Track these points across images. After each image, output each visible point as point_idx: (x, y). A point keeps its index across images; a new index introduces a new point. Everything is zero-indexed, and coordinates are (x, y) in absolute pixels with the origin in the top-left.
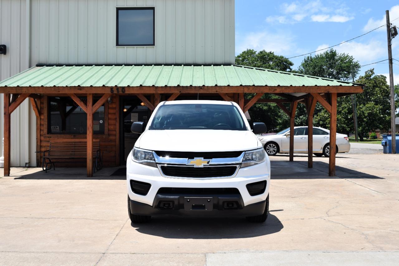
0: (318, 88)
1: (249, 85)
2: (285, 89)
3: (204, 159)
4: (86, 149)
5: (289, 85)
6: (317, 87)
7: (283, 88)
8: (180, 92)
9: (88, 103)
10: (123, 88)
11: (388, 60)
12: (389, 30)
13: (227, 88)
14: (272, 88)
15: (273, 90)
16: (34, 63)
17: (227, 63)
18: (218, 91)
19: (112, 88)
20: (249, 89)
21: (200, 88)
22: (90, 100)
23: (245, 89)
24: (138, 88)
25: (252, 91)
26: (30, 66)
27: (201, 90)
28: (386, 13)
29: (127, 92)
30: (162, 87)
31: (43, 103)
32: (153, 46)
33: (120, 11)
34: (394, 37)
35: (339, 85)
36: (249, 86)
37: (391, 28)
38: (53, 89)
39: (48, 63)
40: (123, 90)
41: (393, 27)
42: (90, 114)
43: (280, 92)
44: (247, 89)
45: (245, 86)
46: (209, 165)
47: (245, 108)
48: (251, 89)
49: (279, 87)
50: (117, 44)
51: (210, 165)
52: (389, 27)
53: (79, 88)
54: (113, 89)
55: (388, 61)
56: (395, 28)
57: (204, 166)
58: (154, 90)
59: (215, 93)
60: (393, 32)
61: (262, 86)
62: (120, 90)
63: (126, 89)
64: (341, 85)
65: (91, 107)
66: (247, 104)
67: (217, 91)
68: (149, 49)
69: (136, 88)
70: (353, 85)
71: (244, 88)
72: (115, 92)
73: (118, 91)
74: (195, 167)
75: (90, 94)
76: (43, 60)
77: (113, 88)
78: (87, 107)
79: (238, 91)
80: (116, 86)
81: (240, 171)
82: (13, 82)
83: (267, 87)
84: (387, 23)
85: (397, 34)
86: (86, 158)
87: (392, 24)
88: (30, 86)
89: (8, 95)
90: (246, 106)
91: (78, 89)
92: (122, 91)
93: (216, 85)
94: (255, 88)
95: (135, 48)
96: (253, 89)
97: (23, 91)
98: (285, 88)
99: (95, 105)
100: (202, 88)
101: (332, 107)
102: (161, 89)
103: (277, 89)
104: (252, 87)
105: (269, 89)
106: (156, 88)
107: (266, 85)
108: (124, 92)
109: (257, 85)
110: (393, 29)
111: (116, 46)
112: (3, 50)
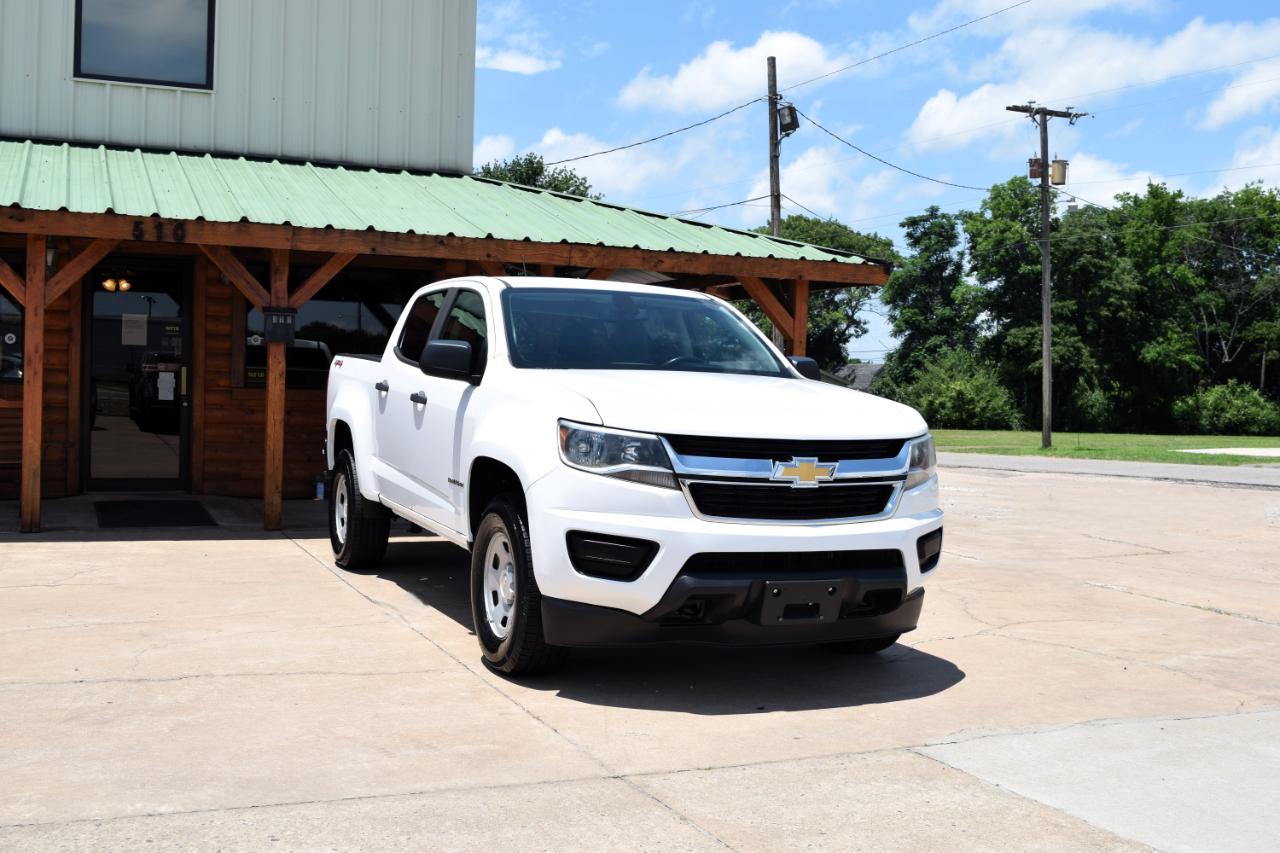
0: (774, 266)
1: (586, 242)
2: (687, 261)
3: (820, 461)
4: (21, 434)
5: (699, 251)
6: (772, 261)
7: (682, 260)
8: (373, 250)
9: (29, 270)
10: (180, 225)
11: (769, 199)
12: (774, 112)
13: (520, 247)
14: (651, 257)
15: (652, 263)
17: (449, 170)
18: (493, 253)
19: (138, 221)
20: (585, 255)
21: (438, 239)
22: (40, 259)
23: (573, 254)
24: (233, 229)
25: (595, 261)
27: (441, 248)
28: (769, 64)
29: (190, 240)
30: (315, 230)
32: (209, 91)
34: (788, 135)
35: (830, 259)
36: (589, 245)
37: (779, 107)
40: (180, 232)
41: (787, 105)
42: (36, 309)
43: (673, 268)
44: (581, 255)
45: (576, 243)
46: (832, 479)
48: (591, 255)
49: (671, 254)
50: (78, 72)
51: (836, 481)
52: (776, 103)
53: (15, 212)
54: (143, 226)
55: (768, 201)
56: (792, 110)
57: (820, 482)
58: (287, 239)
59: (482, 259)
60: (788, 120)
61: (625, 248)
62: (168, 231)
63: (190, 230)
64: (834, 260)
65: (41, 285)
67: (489, 256)
68: (193, 99)
69: (225, 228)
70: (864, 263)
71: (570, 251)
72: (150, 235)
73: (160, 235)
74: (793, 486)
77: (141, 223)
78: (25, 286)
79: (553, 260)
80: (155, 215)
81: (900, 500)
83: (638, 252)
84: (770, 92)
85: (798, 126)
86: (20, 467)
87: (781, 98)
92: (175, 235)
93: (490, 236)
94: (604, 252)
95: (144, 90)
96: (597, 256)
98: (687, 257)
99: (55, 279)
100: (445, 242)
101: (797, 321)
102: (309, 237)
103: (663, 260)
104: (594, 249)
105: (644, 259)
106: (294, 234)
107: (636, 247)
108: (183, 236)
109: (610, 245)
110: (786, 112)
111: (75, 76)
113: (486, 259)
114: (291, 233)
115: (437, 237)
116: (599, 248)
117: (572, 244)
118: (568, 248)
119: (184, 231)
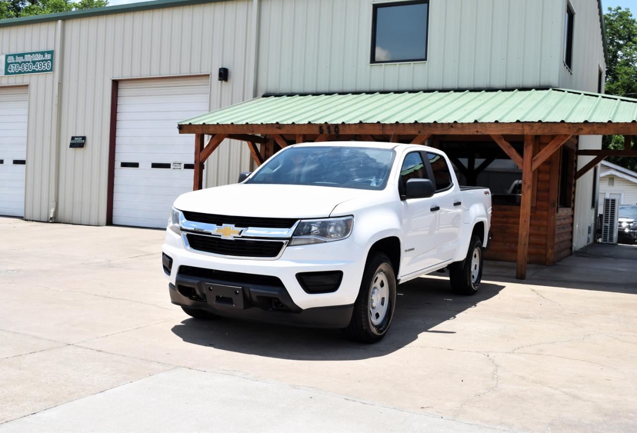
1: (531, 121)
2: (598, 127)
3: (235, 226)
5: (605, 121)
7: (595, 127)
10: (337, 126)
13: (494, 126)
14: (574, 127)
15: (575, 130)
17: (545, 86)
18: (480, 130)
19: (320, 126)
20: (532, 128)
23: (525, 128)
24: (357, 126)
25: (539, 131)
26: (255, 95)
27: (452, 129)
29: (342, 132)
30: (391, 124)
32: (425, 62)
33: (379, 10)
36: (533, 122)
39: (278, 93)
44: (529, 128)
45: (525, 122)
46: (240, 236)
47: (534, 161)
48: (536, 128)
49: (587, 124)
50: (372, 61)
51: (243, 237)
53: (278, 126)
54: (323, 128)
57: (234, 237)
58: (380, 130)
59: (474, 134)
61: (555, 122)
62: (332, 129)
63: (341, 128)
66: (537, 156)
67: (477, 132)
69: (353, 127)
71: (523, 127)
72: (326, 132)
73: (329, 132)
74: (222, 238)
75: (300, 135)
76: (272, 89)
79: (513, 132)
80: (326, 123)
81: (286, 251)
82: (212, 119)
83: (566, 125)
89: (200, 136)
90: (535, 158)
91: (277, 128)
92: (335, 131)
93: (476, 121)
94: (544, 126)
95: (398, 65)
96: (539, 128)
97: (210, 129)
100: (454, 126)
102: (390, 128)
103: (583, 128)
104: (537, 124)
105: (569, 128)
106: (383, 127)
107: (563, 122)
108: (338, 132)
109: (546, 121)
111: (371, 63)
112: (224, 75)
113: (476, 133)
114: (381, 127)
115: (449, 124)
116: (540, 124)
117: (523, 122)
118: (521, 124)
119: (338, 128)
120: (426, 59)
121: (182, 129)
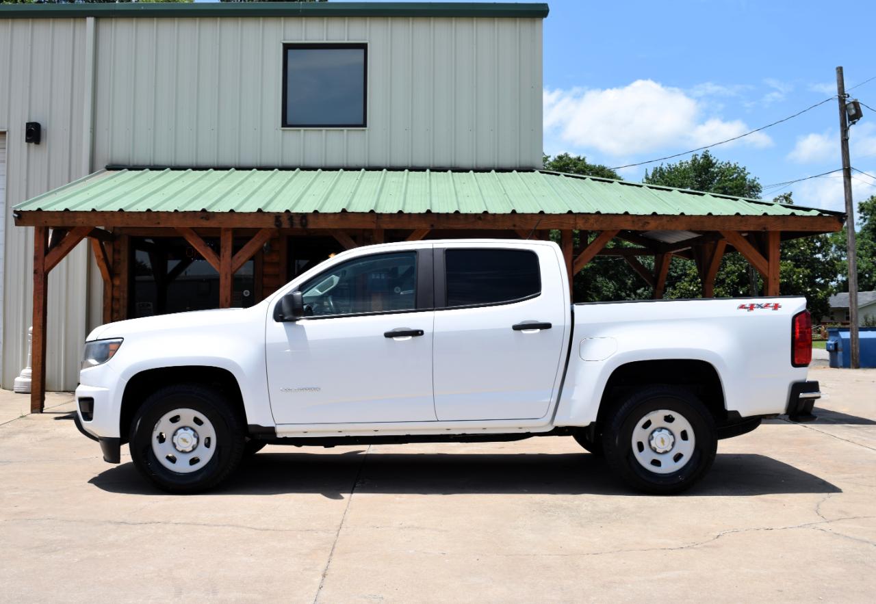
0: (741, 221)
1: (587, 212)
2: (668, 221)
5: (678, 213)
6: (739, 218)
7: (665, 220)
8: (432, 226)
9: (222, 250)
10: (303, 216)
11: (842, 171)
12: (843, 108)
13: (537, 218)
14: (639, 220)
15: (641, 225)
16: (102, 162)
17: (526, 167)
18: (518, 224)
19: (277, 216)
20: (586, 221)
21: (476, 216)
22: (227, 244)
23: (578, 221)
24: (337, 217)
25: (595, 225)
26: (92, 170)
27: (480, 222)
28: (838, 72)
29: (311, 226)
30: (391, 215)
31: (119, 252)
32: (364, 128)
33: (290, 52)
34: (854, 123)
35: (789, 214)
36: (589, 213)
37: (847, 103)
38: (145, 217)
39: (132, 164)
40: (304, 221)
41: (852, 101)
42: (226, 275)
43: (657, 227)
44: (583, 221)
45: (579, 213)
47: (576, 263)
48: (592, 221)
49: (655, 217)
50: (285, 123)
52: (844, 101)
53: (205, 214)
54: (281, 219)
56: (856, 104)
58: (373, 222)
60: (853, 112)
61: (617, 214)
62: (297, 221)
63: (310, 219)
64: (793, 214)
65: (229, 259)
66: (581, 256)
67: (514, 226)
68: (354, 135)
69: (332, 217)
70: (819, 215)
71: (575, 219)
72: (286, 225)
73: (292, 224)
75: (227, 230)
76: (120, 156)
77: (280, 216)
78: (220, 260)
79: (563, 226)
80: (287, 211)
82: (55, 203)
83: (629, 218)
84: (839, 93)
85: (862, 116)
87: (849, 96)
88: (94, 210)
89: (43, 231)
90: (577, 260)
91: (202, 218)
92: (301, 223)
93: (514, 212)
94: (601, 218)
95: (324, 132)
96: (596, 222)
97: (77, 220)
98: (669, 218)
99: (237, 255)
100: (482, 217)
101: (771, 264)
102: (388, 219)
103: (649, 221)
104: (593, 216)
105: (633, 221)
106: (377, 218)
107: (626, 213)
108: (306, 224)
109: (606, 212)
110: (852, 106)
111: (283, 126)
112: (34, 133)
113: (512, 228)
115: (476, 214)
116: (597, 216)
117: (576, 214)
118: (574, 217)
119: (307, 221)
120: (364, 125)
121: (22, 218)
